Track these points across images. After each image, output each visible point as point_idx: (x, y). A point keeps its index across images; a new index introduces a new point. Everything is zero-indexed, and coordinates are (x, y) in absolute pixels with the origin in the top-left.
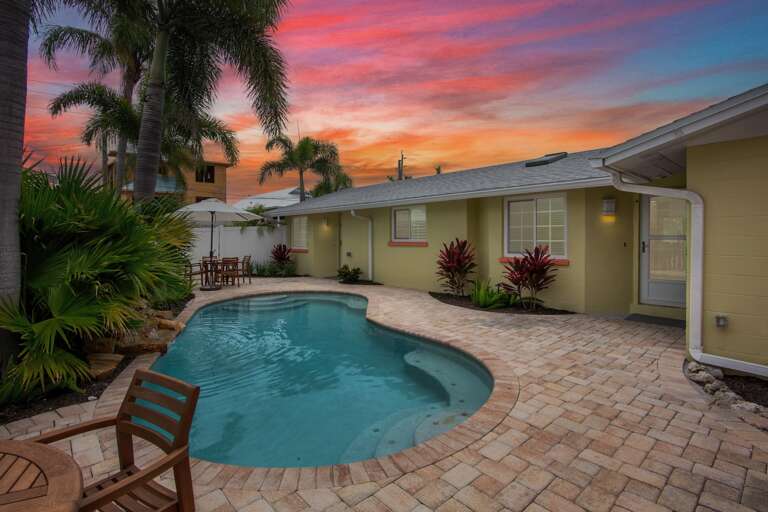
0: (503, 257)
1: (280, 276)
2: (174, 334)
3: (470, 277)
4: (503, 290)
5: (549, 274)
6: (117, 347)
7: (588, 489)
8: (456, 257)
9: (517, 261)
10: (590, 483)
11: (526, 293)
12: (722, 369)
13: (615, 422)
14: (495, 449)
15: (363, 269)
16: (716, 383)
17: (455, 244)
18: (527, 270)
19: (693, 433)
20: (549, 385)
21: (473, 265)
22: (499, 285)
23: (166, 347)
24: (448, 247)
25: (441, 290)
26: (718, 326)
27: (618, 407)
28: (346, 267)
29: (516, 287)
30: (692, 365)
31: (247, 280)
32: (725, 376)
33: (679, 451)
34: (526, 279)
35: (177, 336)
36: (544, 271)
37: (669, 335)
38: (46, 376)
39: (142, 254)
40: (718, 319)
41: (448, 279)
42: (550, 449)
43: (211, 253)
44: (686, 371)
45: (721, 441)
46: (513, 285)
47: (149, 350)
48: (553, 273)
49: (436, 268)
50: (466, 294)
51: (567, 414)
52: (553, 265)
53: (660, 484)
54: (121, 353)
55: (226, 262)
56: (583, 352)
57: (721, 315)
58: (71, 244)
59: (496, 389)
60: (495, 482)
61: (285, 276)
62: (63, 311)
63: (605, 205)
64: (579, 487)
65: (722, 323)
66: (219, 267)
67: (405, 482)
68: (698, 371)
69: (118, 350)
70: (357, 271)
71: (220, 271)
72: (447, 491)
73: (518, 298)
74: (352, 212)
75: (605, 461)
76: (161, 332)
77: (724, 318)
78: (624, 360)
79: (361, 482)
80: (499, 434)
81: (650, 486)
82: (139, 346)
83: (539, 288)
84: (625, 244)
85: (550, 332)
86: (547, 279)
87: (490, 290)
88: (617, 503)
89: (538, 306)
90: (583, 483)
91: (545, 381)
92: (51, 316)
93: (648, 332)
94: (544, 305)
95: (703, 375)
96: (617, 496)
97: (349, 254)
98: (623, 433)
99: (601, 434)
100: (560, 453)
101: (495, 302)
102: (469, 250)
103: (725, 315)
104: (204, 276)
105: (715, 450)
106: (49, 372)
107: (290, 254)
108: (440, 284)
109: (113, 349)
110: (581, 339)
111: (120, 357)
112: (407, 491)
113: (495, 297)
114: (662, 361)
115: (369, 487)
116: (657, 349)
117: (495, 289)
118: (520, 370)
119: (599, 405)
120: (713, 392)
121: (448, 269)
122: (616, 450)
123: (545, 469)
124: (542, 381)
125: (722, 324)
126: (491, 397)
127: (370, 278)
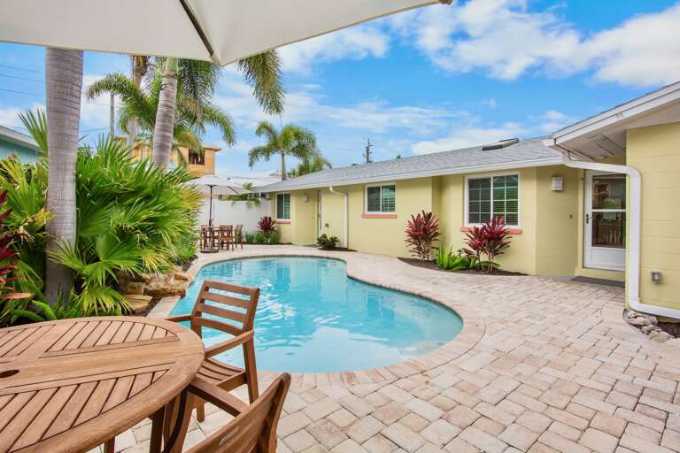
0: (464, 227)
1: (266, 244)
2: (188, 283)
3: (434, 244)
4: (464, 255)
5: (504, 241)
6: (145, 290)
7: (548, 392)
8: (422, 226)
9: (477, 230)
10: (550, 388)
11: (484, 257)
12: (657, 316)
13: (567, 350)
14: (470, 364)
15: (339, 238)
16: (651, 326)
17: (422, 216)
18: (485, 237)
19: (633, 358)
20: (509, 324)
21: (437, 234)
22: (460, 251)
23: (185, 291)
24: (415, 218)
25: (409, 256)
26: (653, 280)
27: (570, 340)
28: (325, 236)
29: (475, 252)
30: (631, 313)
31: (239, 246)
32: (659, 323)
33: (622, 370)
34: (485, 245)
35: (190, 285)
36: (501, 238)
37: (610, 292)
38: (99, 305)
39: (171, 211)
40: (653, 274)
41: (415, 246)
42: (514, 366)
43: (210, 221)
44: (626, 318)
45: (657, 364)
46: (473, 250)
47: (172, 294)
48: (508, 240)
49: (405, 236)
50: (430, 259)
51: (526, 343)
52: (508, 233)
53: (608, 390)
54: (149, 294)
55: (222, 230)
56: (537, 302)
57: (656, 271)
58: (112, 203)
59: (465, 325)
60: (473, 385)
61: (271, 244)
62: (108, 256)
63: (554, 182)
64: (541, 390)
65: (656, 277)
66: (216, 234)
67: (401, 383)
68: (636, 317)
69: (147, 292)
70: (334, 240)
71: (217, 237)
72: (436, 390)
73: (477, 262)
74: (331, 188)
75: (561, 375)
76: (178, 281)
77: (659, 274)
78: (572, 308)
79: (365, 383)
80: (473, 356)
81: (598, 391)
82: (164, 290)
83: (495, 253)
84: (571, 216)
85: (507, 288)
86: (503, 245)
87: (452, 255)
88: (572, 401)
89: (494, 269)
90: (544, 388)
91: (507, 321)
92: (97, 260)
93: (592, 289)
94: (500, 268)
95: (640, 320)
96: (572, 397)
97: (327, 225)
98: (575, 357)
99: (555, 357)
100: (525, 369)
101: (457, 265)
102: (433, 221)
103: (660, 271)
104: (203, 241)
105: (652, 369)
106: (101, 302)
107: (274, 225)
108: (408, 250)
109: (143, 291)
110: (534, 293)
111: (150, 298)
112: (404, 389)
113: (457, 261)
114: (604, 309)
115: (373, 387)
116: (600, 302)
117: (456, 254)
118: (485, 314)
119: (554, 338)
120: (649, 332)
121: (415, 237)
122: (569, 368)
123: (513, 378)
124: (503, 321)
125: (657, 279)
126: (462, 331)
127: (345, 246)
